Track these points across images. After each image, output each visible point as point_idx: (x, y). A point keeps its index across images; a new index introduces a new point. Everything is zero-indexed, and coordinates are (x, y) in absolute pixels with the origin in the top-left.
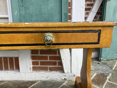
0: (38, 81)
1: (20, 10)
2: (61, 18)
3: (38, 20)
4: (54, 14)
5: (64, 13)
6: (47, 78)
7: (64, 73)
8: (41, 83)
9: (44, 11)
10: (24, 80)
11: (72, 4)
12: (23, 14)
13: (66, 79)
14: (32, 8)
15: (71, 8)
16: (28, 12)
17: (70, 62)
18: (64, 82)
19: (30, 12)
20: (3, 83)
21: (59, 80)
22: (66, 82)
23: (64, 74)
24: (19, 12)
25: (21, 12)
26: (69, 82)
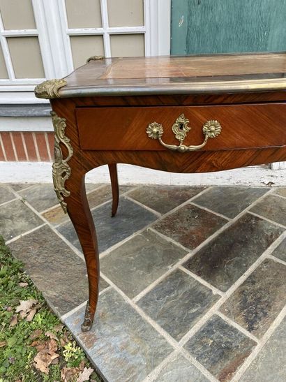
0: (207, 187)
1: (190, 15)
3: (230, 39)
4: (273, 21)
6: (229, 180)
7: (269, 170)
8: (216, 191)
9: (250, 14)
10: (177, 184)
12: (198, 24)
13: (272, 183)
14: (220, 8)
16: (210, 18)
18: (269, 190)
19: (215, 19)
20: (133, 190)
21: (256, 184)
22: (272, 190)
23: (269, 172)
24: (189, 20)
25: (193, 18)
26: (280, 189)
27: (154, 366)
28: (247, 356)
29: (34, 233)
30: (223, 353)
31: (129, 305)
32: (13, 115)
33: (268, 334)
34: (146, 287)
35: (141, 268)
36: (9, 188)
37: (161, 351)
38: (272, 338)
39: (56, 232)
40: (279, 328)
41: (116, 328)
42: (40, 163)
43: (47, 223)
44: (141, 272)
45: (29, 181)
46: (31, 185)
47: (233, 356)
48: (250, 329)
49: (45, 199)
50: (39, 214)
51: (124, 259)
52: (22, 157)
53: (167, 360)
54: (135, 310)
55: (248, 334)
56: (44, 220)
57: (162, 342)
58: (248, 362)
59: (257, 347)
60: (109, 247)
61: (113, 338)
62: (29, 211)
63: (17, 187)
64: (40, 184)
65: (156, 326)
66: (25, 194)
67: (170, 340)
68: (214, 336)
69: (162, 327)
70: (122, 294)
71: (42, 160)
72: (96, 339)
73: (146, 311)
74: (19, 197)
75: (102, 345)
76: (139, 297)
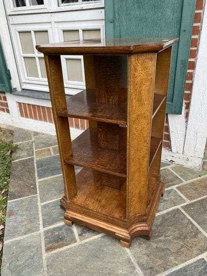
2: (175, 67)
5: (182, 61)
7: (171, 152)
11: (199, 43)
13: (173, 161)
15: (197, 50)
17: (184, 137)
18: (170, 165)
21: (163, 160)
23: (171, 154)
26: (177, 166)
27: (25, 234)
28: (66, 245)
29: (26, 160)
30: (58, 240)
31: (38, 205)
32: (35, 97)
33: (86, 241)
34: (51, 200)
35: (56, 190)
36: (33, 134)
37: (34, 229)
38: (86, 243)
39: (35, 161)
40: (94, 240)
41: (24, 213)
42: (48, 123)
43: (35, 156)
44: (55, 192)
45: (43, 132)
46: (43, 134)
47: (61, 243)
48: (80, 235)
49: (43, 143)
50: (35, 151)
51: (53, 184)
52: (41, 119)
53: (33, 234)
54: (38, 208)
55: (77, 237)
56: (35, 154)
57: (37, 226)
58: (65, 248)
59: (75, 244)
60: (51, 175)
61: (19, 217)
62: (31, 148)
63: (36, 134)
64: (47, 134)
65: (41, 218)
66: (37, 138)
67: (41, 226)
68: (60, 232)
69: (43, 220)
70: (39, 199)
71: (50, 122)
72: (13, 215)
73: (42, 210)
74: (33, 140)
75: (13, 218)
76: (45, 203)
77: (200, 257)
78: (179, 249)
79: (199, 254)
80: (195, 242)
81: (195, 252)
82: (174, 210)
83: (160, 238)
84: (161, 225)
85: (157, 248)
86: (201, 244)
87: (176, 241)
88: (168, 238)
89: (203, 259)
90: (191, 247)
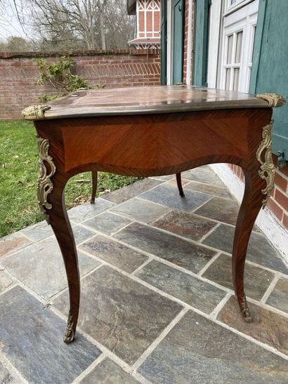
34: (117, 213)
39: (160, 185)
54: (102, 212)
65: (91, 218)
70: (113, 208)
73: (101, 215)
76: (110, 212)
77: (102, 348)
78: (104, 323)
79: (107, 346)
80: (127, 337)
81: (107, 341)
82: (175, 303)
83: (112, 301)
84: (135, 296)
85: (97, 301)
86: (126, 346)
87: (117, 317)
88: (118, 308)
89: (101, 352)
90: (115, 335)
